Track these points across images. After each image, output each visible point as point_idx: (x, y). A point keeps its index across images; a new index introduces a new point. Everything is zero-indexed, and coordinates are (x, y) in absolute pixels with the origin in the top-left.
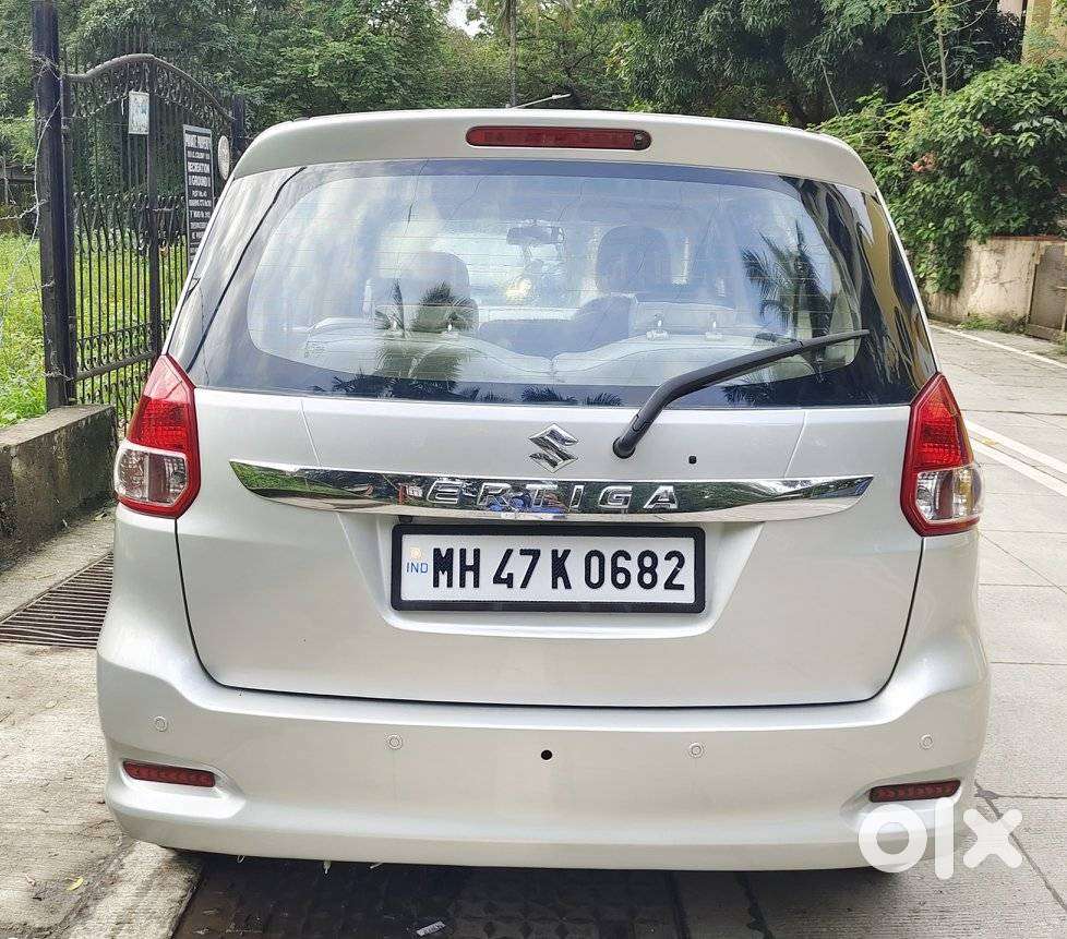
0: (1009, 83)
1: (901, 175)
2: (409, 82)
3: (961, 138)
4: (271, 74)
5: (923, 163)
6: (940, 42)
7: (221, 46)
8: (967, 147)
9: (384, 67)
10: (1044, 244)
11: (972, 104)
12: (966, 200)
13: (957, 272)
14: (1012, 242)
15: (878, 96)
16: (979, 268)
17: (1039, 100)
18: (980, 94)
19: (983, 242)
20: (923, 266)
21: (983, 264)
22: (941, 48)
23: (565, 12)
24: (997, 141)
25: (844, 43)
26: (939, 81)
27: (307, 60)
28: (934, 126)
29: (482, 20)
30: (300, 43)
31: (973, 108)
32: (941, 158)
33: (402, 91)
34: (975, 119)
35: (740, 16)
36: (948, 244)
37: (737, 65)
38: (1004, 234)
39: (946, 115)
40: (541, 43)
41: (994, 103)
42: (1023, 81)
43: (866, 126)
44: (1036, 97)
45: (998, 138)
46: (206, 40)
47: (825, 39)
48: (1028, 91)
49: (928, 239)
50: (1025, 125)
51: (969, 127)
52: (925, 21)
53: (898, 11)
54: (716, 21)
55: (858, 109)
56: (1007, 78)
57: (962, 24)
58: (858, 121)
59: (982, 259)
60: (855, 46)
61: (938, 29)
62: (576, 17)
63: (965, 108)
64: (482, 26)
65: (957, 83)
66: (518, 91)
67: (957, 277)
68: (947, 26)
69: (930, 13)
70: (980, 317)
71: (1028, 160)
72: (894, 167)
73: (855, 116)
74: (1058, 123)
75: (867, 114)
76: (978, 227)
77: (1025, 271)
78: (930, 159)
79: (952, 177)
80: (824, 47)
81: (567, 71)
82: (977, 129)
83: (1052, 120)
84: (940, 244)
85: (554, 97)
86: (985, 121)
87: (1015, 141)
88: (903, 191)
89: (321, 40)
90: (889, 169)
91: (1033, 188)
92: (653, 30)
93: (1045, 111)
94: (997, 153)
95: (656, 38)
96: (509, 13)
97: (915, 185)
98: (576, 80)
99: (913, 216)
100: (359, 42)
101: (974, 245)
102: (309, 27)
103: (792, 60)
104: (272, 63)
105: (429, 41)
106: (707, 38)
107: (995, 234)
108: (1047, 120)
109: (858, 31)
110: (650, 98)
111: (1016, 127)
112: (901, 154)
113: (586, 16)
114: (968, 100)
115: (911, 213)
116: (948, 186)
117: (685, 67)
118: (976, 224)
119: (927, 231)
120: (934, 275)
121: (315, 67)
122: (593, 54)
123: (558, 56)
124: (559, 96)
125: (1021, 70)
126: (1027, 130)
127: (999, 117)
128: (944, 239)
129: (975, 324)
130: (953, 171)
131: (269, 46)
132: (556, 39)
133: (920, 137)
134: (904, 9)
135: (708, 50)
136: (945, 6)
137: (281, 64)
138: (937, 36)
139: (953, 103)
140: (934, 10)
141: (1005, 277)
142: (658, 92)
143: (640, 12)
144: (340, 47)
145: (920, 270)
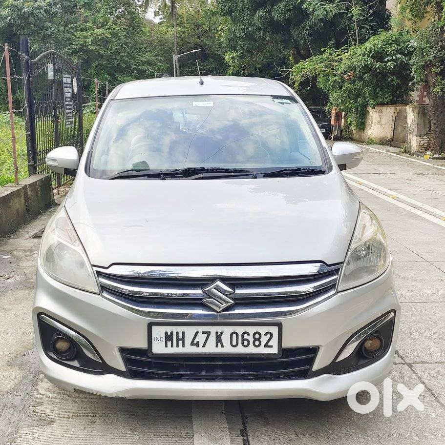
0: (383, 41)
1: (340, 81)
2: (130, 45)
3: (363, 65)
4: (70, 44)
5: (349, 76)
6: (355, 23)
7: (48, 32)
8: (366, 69)
9: (119, 39)
10: (398, 108)
11: (368, 50)
12: (367, 91)
13: (363, 121)
14: (385, 108)
15: (330, 48)
16: (372, 119)
17: (396, 48)
18: (371, 46)
19: (374, 108)
20: (349, 119)
21: (374, 117)
22: (356, 25)
23: (198, 12)
24: (378, 65)
25: (316, 25)
26: (355, 40)
27: (86, 37)
28: (353, 60)
29: (161, 16)
30: (82, 30)
31: (368, 52)
32: (356, 73)
33: (127, 49)
34: (369, 57)
35: (271, 15)
36: (359, 109)
37: (271, 35)
38: (383, 104)
39: (357, 55)
40: (187, 26)
41: (377, 50)
42: (389, 40)
43: (325, 60)
44: (394, 47)
45: (378, 64)
46: (42, 30)
47: (307, 23)
48: (391, 44)
49: (351, 107)
50: (390, 58)
51: (366, 60)
52: (349, 15)
53: (337, 11)
54: (262, 17)
55: (322, 53)
56: (382, 39)
57: (364, 16)
58: (322, 58)
59: (373, 115)
60: (320, 26)
61: (354, 18)
62: (202, 14)
63: (365, 52)
64: (161, 19)
65: (362, 41)
66: (178, 47)
67: (364, 123)
68: (358, 17)
69: (351, 12)
70: (373, 139)
71: (392, 73)
72: (337, 78)
73: (320, 56)
74: (403, 57)
75: (325, 55)
76: (371, 102)
77: (391, 120)
78: (351, 73)
79: (360, 81)
80: (307, 27)
81: (199, 37)
82: (370, 60)
83: (401, 56)
84: (356, 109)
85: (194, 51)
86: (373, 57)
87: (385, 65)
88: (341, 88)
89: (91, 28)
90: (335, 78)
91: (394, 84)
92: (235, 21)
93: (398, 52)
94: (378, 71)
95: (236, 24)
96: (173, 13)
97: (345, 85)
98: (203, 41)
99: (345, 98)
100: (108, 29)
101: (370, 109)
102: (86, 22)
103: (294, 33)
104: (70, 39)
105: (139, 27)
106: (258, 24)
107: (378, 104)
108: (399, 56)
109: (321, 20)
110: (235, 50)
111: (386, 60)
112: (339, 72)
113: (206, 13)
114: (366, 49)
115: (344, 97)
116: (359, 84)
117: (249, 36)
118: (370, 100)
119: (350, 104)
120: (354, 122)
121: (89, 40)
122: (210, 29)
123: (195, 31)
124: (196, 50)
125: (388, 35)
126: (391, 61)
127: (379, 55)
128: (358, 107)
129: (371, 142)
130: (361, 78)
131: (69, 32)
132: (194, 24)
133: (347, 65)
134: (340, 10)
135: (259, 29)
136: (357, 9)
137: (75, 39)
138: (354, 21)
139: (360, 50)
140: (352, 10)
141: (383, 122)
142: (238, 48)
143: (230, 13)
144: (100, 31)
145: (348, 120)
